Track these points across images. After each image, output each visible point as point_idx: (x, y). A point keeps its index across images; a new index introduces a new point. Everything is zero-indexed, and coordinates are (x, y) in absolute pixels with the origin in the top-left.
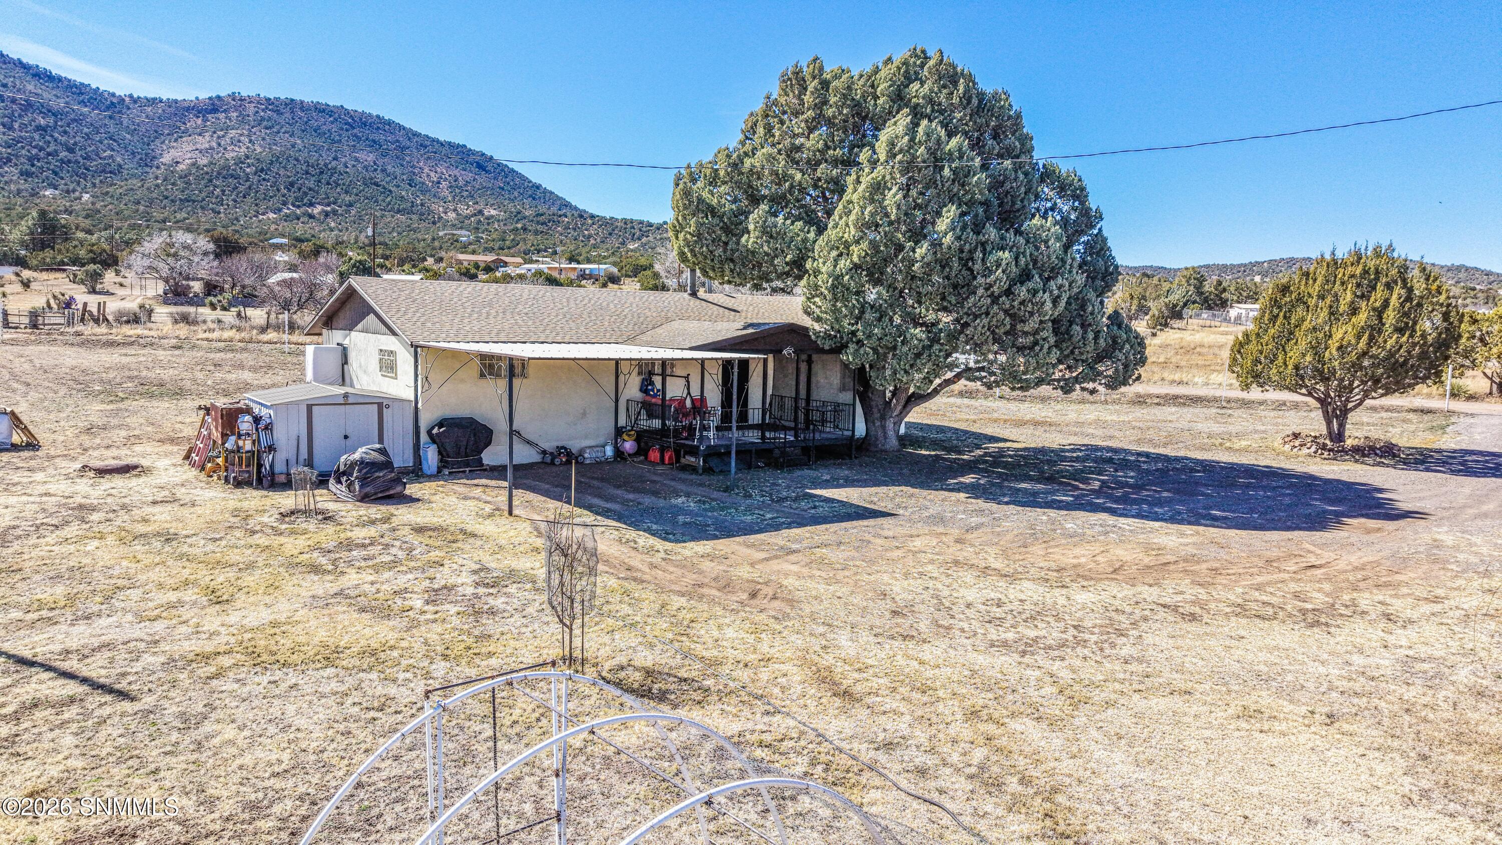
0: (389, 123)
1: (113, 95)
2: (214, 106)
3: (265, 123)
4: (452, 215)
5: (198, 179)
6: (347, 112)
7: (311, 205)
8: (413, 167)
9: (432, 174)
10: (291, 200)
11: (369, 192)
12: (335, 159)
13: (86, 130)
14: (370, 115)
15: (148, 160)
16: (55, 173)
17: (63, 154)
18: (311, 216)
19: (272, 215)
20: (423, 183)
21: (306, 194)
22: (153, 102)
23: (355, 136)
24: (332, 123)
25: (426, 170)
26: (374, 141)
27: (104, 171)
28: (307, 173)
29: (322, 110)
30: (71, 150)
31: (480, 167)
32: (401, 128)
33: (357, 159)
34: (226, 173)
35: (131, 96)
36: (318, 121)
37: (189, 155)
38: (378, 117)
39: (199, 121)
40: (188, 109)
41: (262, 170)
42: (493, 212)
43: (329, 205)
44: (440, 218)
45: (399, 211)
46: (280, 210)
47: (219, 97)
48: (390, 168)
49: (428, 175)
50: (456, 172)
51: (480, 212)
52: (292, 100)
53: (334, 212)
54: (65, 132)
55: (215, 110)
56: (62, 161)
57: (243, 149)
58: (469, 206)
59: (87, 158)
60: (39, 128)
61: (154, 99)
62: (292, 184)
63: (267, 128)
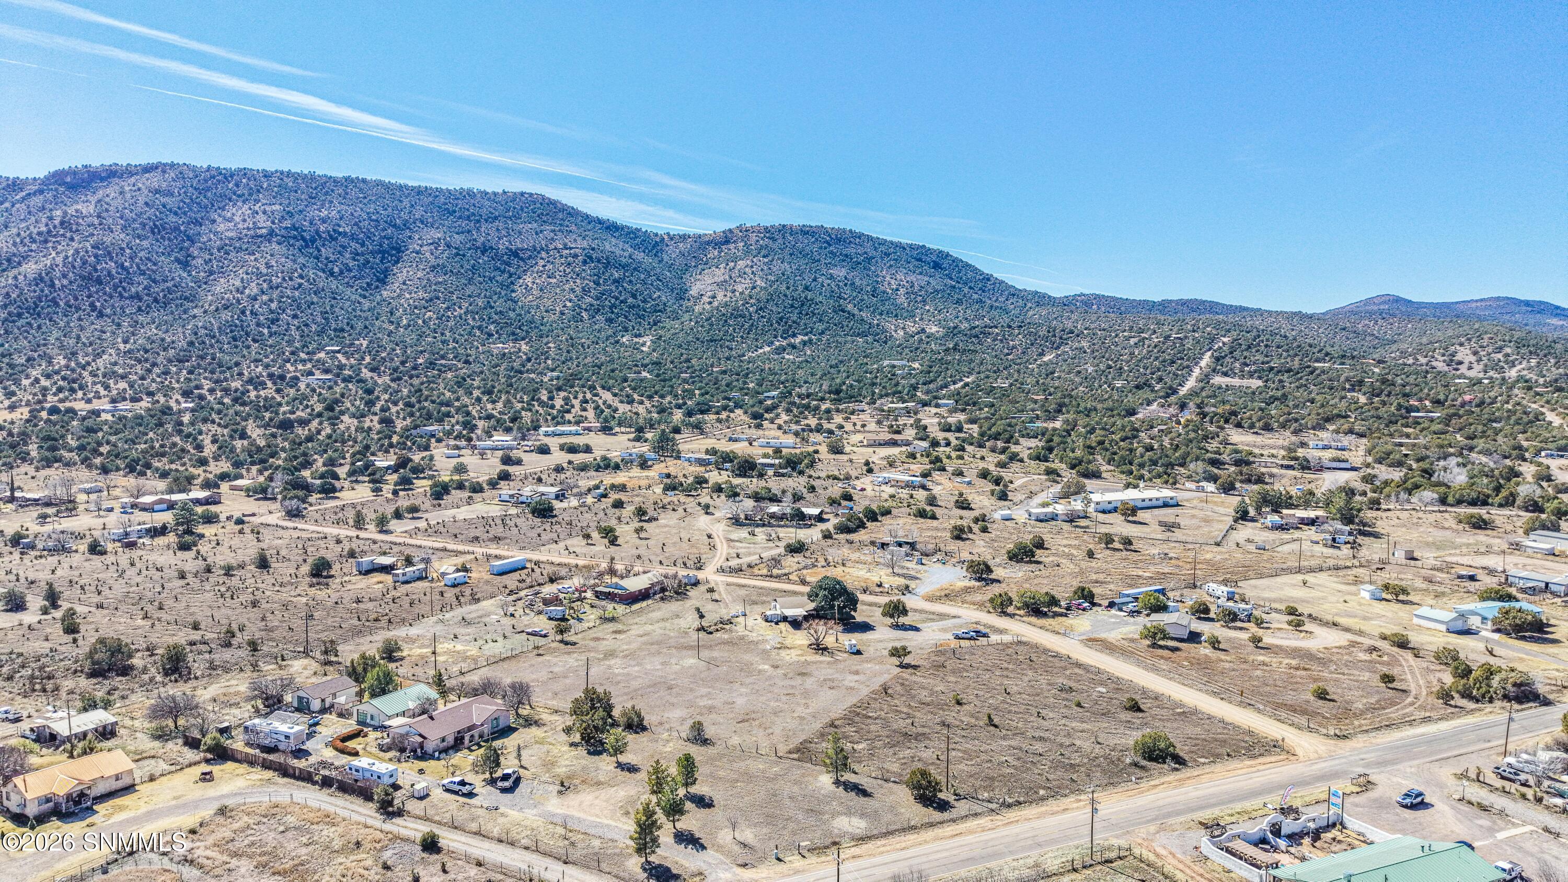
0: (860, 236)
1: (656, 235)
2: (726, 239)
3: (763, 252)
4: (901, 333)
5: (719, 320)
6: (827, 232)
7: (794, 335)
8: (877, 276)
9: (893, 282)
10: (780, 332)
11: (837, 319)
12: (815, 280)
13: (642, 276)
14: (844, 230)
15: (682, 294)
16: (626, 317)
17: (630, 300)
18: (794, 347)
19: (767, 349)
20: (884, 292)
21: (790, 326)
22: (684, 237)
23: (831, 252)
24: (813, 243)
25: (888, 279)
26: (846, 256)
27: (656, 311)
28: (792, 306)
29: (805, 231)
30: (634, 296)
31: (937, 266)
32: (869, 238)
33: (832, 277)
34: (737, 314)
35: (668, 234)
36: (803, 243)
37: (709, 288)
38: (851, 231)
39: (716, 253)
40: (708, 243)
41: (761, 309)
42: (934, 329)
43: (806, 334)
44: (891, 336)
45: (859, 334)
46: (772, 343)
47: (730, 231)
48: (858, 282)
49: (889, 283)
50: (912, 278)
51: (923, 330)
52: (784, 226)
53: (810, 340)
54: (631, 281)
55: (727, 242)
56: (630, 307)
57: (748, 281)
58: (915, 322)
59: (644, 301)
60: (616, 281)
61: (685, 235)
62: (781, 319)
63: (764, 257)
